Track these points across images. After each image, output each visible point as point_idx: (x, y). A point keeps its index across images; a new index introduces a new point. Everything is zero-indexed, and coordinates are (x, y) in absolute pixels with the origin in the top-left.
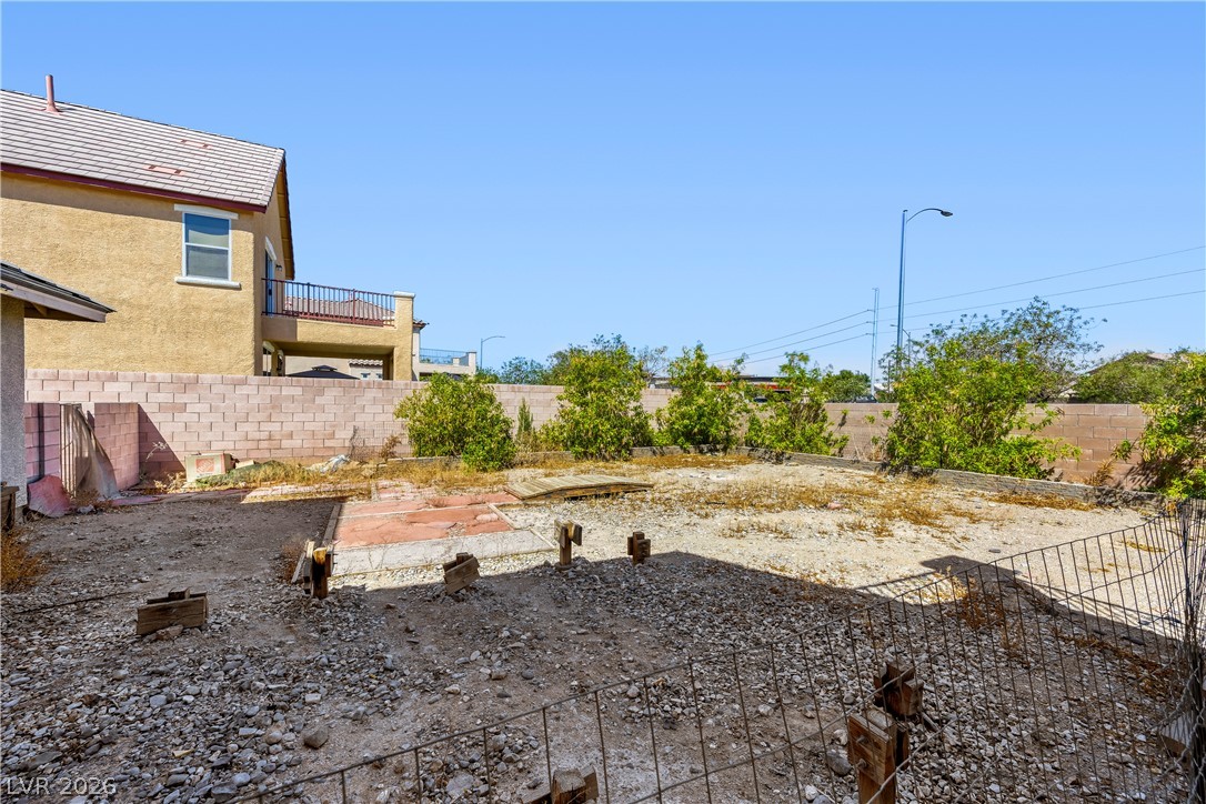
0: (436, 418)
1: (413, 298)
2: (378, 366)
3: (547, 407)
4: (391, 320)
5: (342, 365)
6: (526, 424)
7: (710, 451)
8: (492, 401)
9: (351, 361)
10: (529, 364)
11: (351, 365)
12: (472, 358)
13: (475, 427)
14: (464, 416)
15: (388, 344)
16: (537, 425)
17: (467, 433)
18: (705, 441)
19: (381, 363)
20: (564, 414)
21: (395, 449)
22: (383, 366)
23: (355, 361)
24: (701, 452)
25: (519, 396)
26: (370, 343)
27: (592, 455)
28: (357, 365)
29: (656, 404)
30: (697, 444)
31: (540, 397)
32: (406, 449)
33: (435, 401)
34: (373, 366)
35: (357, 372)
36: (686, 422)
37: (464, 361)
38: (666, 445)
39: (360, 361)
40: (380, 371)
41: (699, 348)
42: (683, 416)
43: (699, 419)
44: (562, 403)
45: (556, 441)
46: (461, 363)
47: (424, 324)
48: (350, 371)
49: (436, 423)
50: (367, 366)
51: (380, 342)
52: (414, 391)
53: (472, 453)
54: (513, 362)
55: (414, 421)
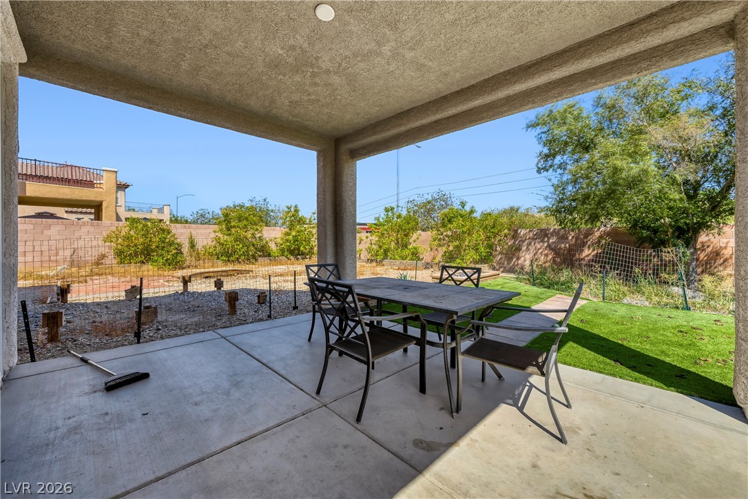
0: (132, 242)
1: (116, 172)
2: (90, 213)
3: (206, 237)
4: (100, 184)
5: (59, 211)
6: (192, 245)
7: (303, 259)
8: (169, 233)
9: (66, 209)
10: (211, 213)
11: (66, 212)
12: (166, 209)
13: (157, 247)
14: (150, 241)
15: (98, 199)
16: (199, 246)
17: (153, 251)
18: (299, 254)
19: (93, 211)
20: (218, 240)
21: (104, 261)
22: (95, 213)
23: (70, 209)
24: (298, 259)
25: (188, 231)
26: (84, 199)
27: (233, 261)
28: (71, 212)
29: (273, 235)
30: (296, 256)
31: (203, 231)
32: (111, 260)
33: (132, 232)
34: (86, 213)
35: (73, 217)
36: (288, 244)
37: (161, 210)
38: (278, 256)
39: (75, 209)
40: (93, 217)
41: (296, 206)
42: (287, 240)
43: (294, 242)
44: (217, 234)
45: (211, 254)
46: (159, 212)
47: (128, 186)
48: (65, 216)
49: (132, 245)
50: (81, 213)
51: (92, 198)
52: (117, 227)
53: (156, 261)
54: (200, 212)
55: (117, 244)
